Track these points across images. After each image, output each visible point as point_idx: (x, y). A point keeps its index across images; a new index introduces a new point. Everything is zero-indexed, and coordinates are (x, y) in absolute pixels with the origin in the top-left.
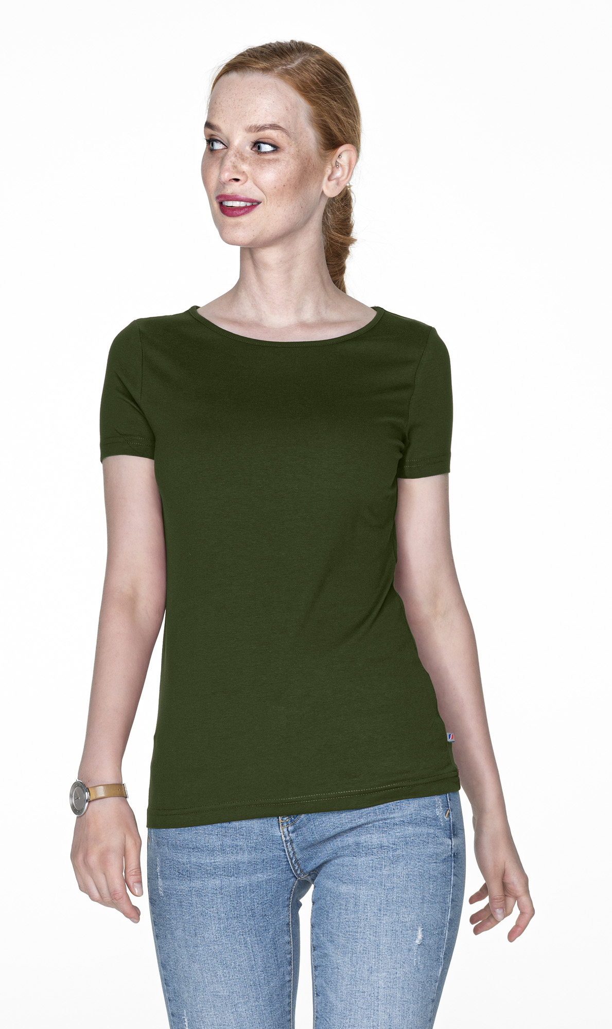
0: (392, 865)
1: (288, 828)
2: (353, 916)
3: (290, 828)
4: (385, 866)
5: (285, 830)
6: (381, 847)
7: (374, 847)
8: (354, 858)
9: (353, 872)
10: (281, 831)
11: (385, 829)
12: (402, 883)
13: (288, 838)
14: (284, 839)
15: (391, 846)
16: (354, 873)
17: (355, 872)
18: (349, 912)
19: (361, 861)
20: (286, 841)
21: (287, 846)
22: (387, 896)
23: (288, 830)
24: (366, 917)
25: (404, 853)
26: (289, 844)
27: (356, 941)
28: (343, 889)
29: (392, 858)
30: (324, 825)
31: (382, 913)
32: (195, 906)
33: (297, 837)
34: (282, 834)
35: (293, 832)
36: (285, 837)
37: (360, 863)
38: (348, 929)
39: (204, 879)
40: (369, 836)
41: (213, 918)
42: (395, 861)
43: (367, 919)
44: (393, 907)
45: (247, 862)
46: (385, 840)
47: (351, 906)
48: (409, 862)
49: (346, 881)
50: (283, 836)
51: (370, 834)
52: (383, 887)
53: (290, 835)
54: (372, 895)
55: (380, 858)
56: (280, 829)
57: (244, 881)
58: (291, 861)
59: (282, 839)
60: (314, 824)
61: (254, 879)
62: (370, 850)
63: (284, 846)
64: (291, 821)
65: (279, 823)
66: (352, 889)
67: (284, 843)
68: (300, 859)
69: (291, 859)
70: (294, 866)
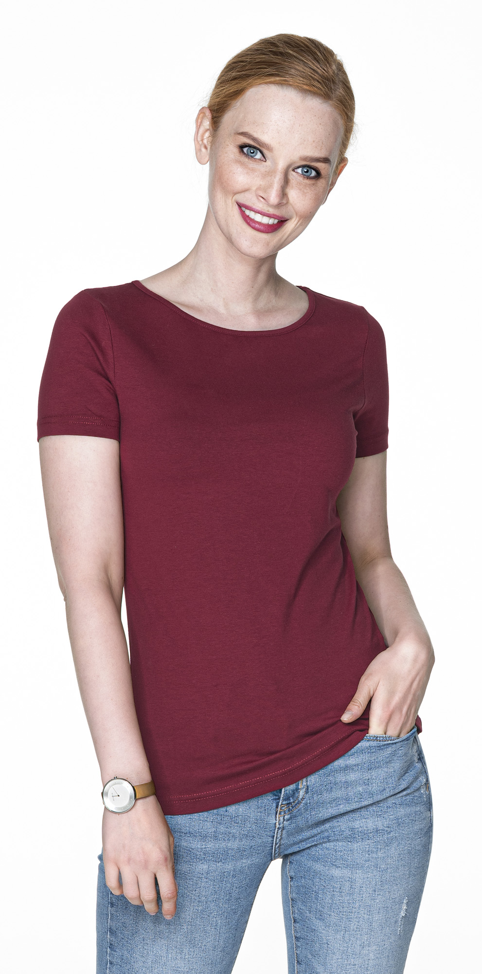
0: (386, 848)
1: (284, 816)
3: (286, 817)
4: (380, 849)
5: (282, 819)
6: (376, 831)
7: (369, 832)
8: (349, 843)
9: (348, 856)
10: (277, 819)
11: (380, 813)
12: (395, 863)
13: (281, 826)
14: (277, 826)
15: (386, 829)
16: (349, 858)
17: (351, 855)
18: (343, 894)
19: (357, 845)
20: (278, 828)
21: (277, 833)
23: (284, 818)
25: (397, 836)
26: (280, 831)
27: (349, 920)
28: (336, 872)
29: (386, 840)
33: (290, 824)
34: (277, 821)
35: (288, 820)
36: (279, 824)
37: (356, 848)
38: (341, 909)
39: (192, 863)
40: (364, 820)
42: (389, 844)
43: (362, 900)
45: (236, 848)
46: (379, 824)
47: (345, 889)
48: (402, 844)
49: (339, 866)
50: (277, 824)
52: (378, 869)
53: (285, 822)
54: (368, 878)
55: (376, 842)
56: (276, 817)
57: (229, 867)
58: (276, 846)
59: (276, 826)
60: (310, 813)
61: (239, 864)
62: (365, 835)
63: (274, 833)
64: (289, 810)
65: (277, 812)
66: (347, 873)
67: (276, 830)
68: (283, 844)
69: (276, 844)
70: (275, 850)
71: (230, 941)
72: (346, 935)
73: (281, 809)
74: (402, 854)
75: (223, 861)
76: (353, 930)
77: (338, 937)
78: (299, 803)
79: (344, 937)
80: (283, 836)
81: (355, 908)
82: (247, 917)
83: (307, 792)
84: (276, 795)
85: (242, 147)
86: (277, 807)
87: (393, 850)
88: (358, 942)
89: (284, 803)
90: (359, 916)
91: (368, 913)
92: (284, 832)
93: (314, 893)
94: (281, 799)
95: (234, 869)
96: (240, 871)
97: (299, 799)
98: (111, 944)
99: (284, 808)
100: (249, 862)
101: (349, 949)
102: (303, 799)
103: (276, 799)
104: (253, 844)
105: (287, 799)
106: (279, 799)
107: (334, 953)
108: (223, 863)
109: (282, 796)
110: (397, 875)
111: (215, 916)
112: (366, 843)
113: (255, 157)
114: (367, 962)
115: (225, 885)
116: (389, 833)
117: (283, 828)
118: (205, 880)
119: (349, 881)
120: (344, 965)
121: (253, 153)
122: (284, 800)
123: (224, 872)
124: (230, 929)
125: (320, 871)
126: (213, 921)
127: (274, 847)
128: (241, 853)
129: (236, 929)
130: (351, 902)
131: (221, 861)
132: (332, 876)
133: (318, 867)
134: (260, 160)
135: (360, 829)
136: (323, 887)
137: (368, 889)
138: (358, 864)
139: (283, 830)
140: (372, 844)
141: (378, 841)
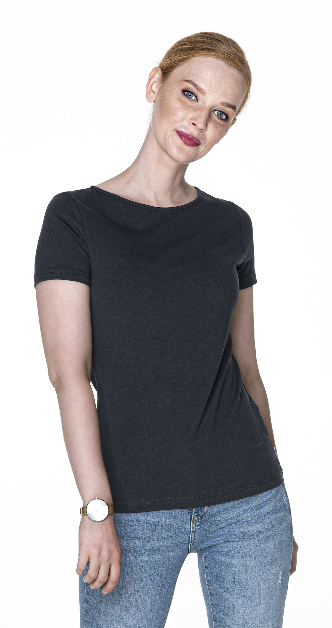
0: (266, 542)
1: (196, 523)
2: (244, 576)
3: (197, 524)
4: (262, 543)
5: (194, 525)
6: (259, 532)
7: (254, 533)
8: (242, 542)
10: (192, 525)
11: (260, 521)
13: (194, 530)
15: (264, 530)
17: (243, 551)
18: (241, 574)
19: (247, 543)
20: (192, 531)
21: (192, 534)
26: (194, 533)
27: (246, 590)
28: (235, 562)
29: (266, 538)
31: (261, 571)
32: (127, 572)
33: (200, 528)
34: (192, 527)
37: (247, 545)
38: (240, 584)
39: (135, 556)
40: (250, 527)
42: (268, 540)
43: (253, 577)
45: (165, 545)
47: (242, 571)
49: (237, 557)
50: (192, 528)
51: (251, 525)
52: (262, 556)
54: (255, 562)
55: (259, 539)
56: (191, 524)
57: (161, 557)
58: (191, 543)
59: (191, 530)
61: (167, 555)
62: (251, 536)
63: (190, 535)
64: (199, 519)
65: (191, 521)
66: (242, 561)
67: (191, 532)
68: (196, 542)
69: (191, 542)
70: (191, 547)
71: (162, 606)
72: (245, 600)
73: (193, 519)
74: (276, 544)
75: (157, 554)
76: (249, 596)
77: (240, 602)
78: (205, 514)
79: (243, 602)
80: (196, 537)
81: (249, 582)
82: (172, 590)
84: (190, 510)
85: (184, 91)
86: (191, 518)
87: (270, 543)
88: (252, 603)
89: (195, 515)
90: (252, 587)
91: (258, 585)
92: (196, 533)
93: (222, 576)
94: (193, 512)
95: (164, 560)
96: (168, 560)
97: (205, 512)
98: (86, 609)
99: (195, 518)
100: (173, 554)
101: (248, 609)
102: (207, 511)
103: (190, 513)
104: (176, 542)
105: (197, 512)
106: (192, 512)
107: (238, 613)
108: (157, 555)
109: (194, 511)
110: (273, 558)
111: (151, 589)
112: (253, 541)
113: (192, 98)
114: (259, 616)
115: (158, 569)
116: (266, 532)
117: (196, 531)
118: (145, 567)
119: (244, 566)
120: (245, 619)
121: (190, 95)
122: (195, 513)
123: (157, 561)
124: (161, 598)
125: (225, 562)
126: (150, 593)
127: (190, 544)
128: (168, 548)
129: (165, 598)
130: (246, 579)
131: (155, 554)
132: (233, 564)
133: (224, 559)
134: (194, 100)
135: (248, 532)
136: (228, 572)
137: (256, 570)
138: (248, 555)
139: (196, 532)
140: (257, 541)
141: (260, 539)
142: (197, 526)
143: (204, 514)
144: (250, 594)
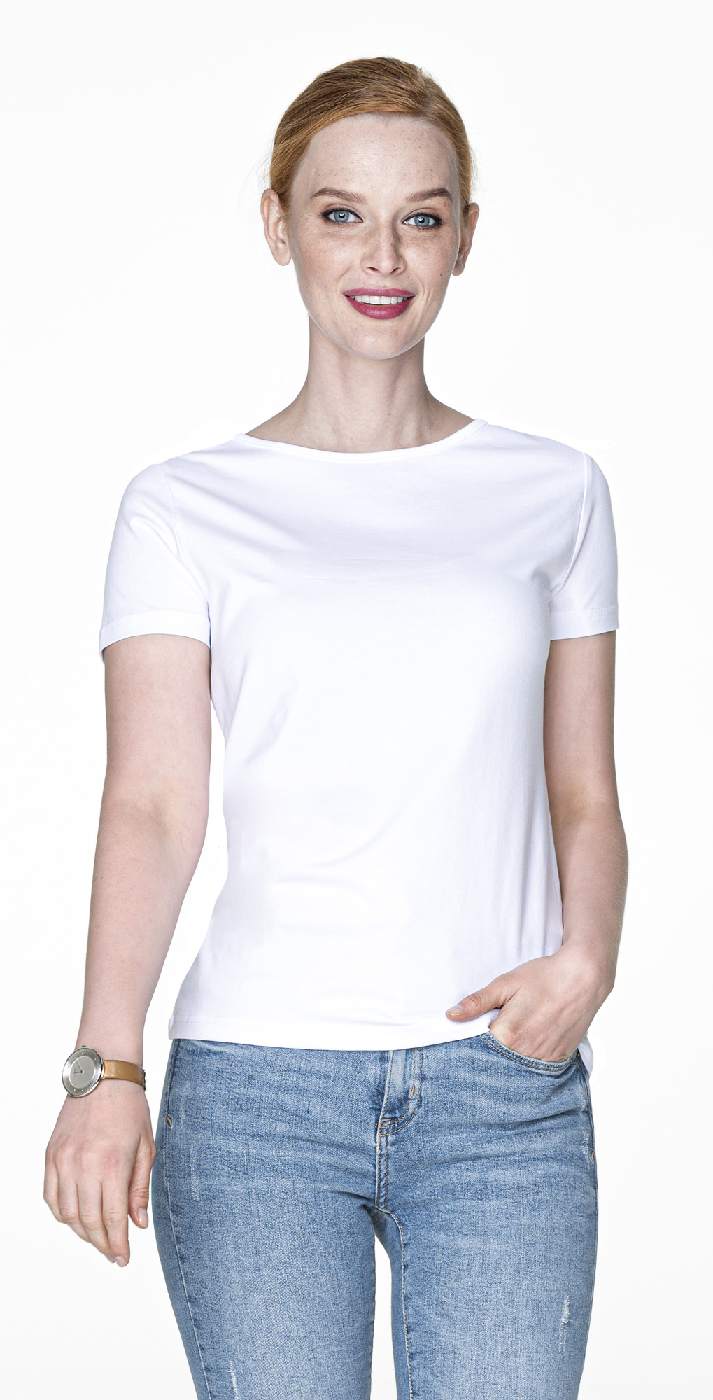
0: (533, 1213)
1: (387, 1137)
2: (480, 1278)
3: (391, 1138)
4: (524, 1213)
5: (383, 1140)
6: (518, 1188)
7: (508, 1187)
8: (480, 1201)
9: (478, 1220)
10: (377, 1140)
11: (524, 1164)
12: (545, 1237)
13: (384, 1152)
14: (378, 1152)
15: (532, 1187)
16: (479, 1222)
17: (482, 1220)
18: (473, 1273)
19: (490, 1205)
20: (380, 1155)
21: (380, 1162)
22: (527, 1253)
23: (386, 1140)
24: (499, 1281)
25: (548, 1198)
26: (383, 1159)
27: (483, 1311)
28: (464, 1243)
29: (533, 1202)
30: (436, 1143)
31: (521, 1275)
33: (396, 1152)
34: (378, 1144)
35: (393, 1144)
36: (381, 1149)
37: (488, 1209)
38: (471, 1297)
39: (268, 1178)
40: (500, 1172)
41: (283, 1232)
42: (536, 1207)
43: (500, 1283)
44: (535, 1269)
45: (327, 1164)
46: (523, 1179)
47: (476, 1264)
48: (554, 1210)
49: (468, 1233)
50: (378, 1148)
51: (503, 1169)
52: (522, 1241)
53: (388, 1147)
54: (506, 1251)
56: (375, 1138)
58: (379, 1183)
59: (376, 1151)
60: (423, 1138)
62: (502, 1192)
63: (376, 1161)
64: (393, 1128)
65: (376, 1129)
66: (477, 1243)
68: (391, 1183)
69: (380, 1180)
70: (380, 1190)
73: (382, 1125)
76: (490, 1328)
77: (469, 1340)
78: (408, 1120)
79: (477, 1339)
81: (491, 1294)
83: (419, 1105)
84: (375, 1103)
85: (326, 214)
86: (377, 1121)
89: (387, 1116)
90: (498, 1307)
93: (434, 1276)
94: (383, 1109)
97: (408, 1114)
98: (195, 1320)
99: (386, 1124)
101: (486, 1358)
102: (413, 1114)
103: (376, 1109)
105: (391, 1111)
106: (380, 1110)
107: (464, 1366)
109: (384, 1105)
114: (513, 1380)
117: (388, 1155)
119: (480, 1254)
122: (387, 1111)
125: (443, 1244)
130: (484, 1285)
132: (458, 1249)
133: (440, 1237)
134: (355, 222)
135: (495, 1183)
136: (446, 1266)
137: (508, 1268)
138: (491, 1230)
139: (388, 1158)
140: (512, 1204)
141: (520, 1202)
142: (391, 1145)
143: (406, 1120)
144: (492, 1323)
